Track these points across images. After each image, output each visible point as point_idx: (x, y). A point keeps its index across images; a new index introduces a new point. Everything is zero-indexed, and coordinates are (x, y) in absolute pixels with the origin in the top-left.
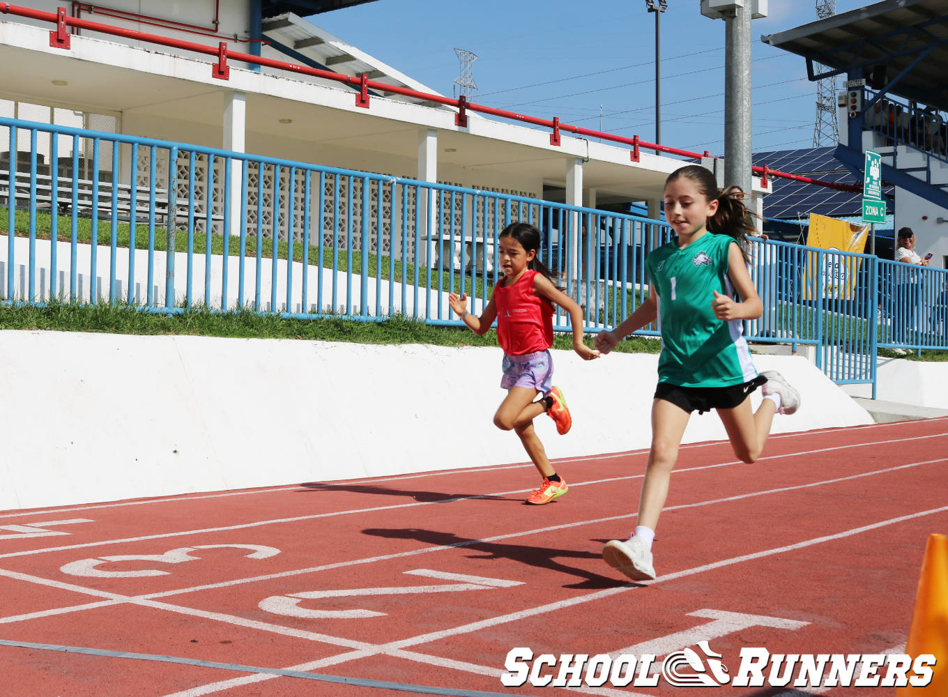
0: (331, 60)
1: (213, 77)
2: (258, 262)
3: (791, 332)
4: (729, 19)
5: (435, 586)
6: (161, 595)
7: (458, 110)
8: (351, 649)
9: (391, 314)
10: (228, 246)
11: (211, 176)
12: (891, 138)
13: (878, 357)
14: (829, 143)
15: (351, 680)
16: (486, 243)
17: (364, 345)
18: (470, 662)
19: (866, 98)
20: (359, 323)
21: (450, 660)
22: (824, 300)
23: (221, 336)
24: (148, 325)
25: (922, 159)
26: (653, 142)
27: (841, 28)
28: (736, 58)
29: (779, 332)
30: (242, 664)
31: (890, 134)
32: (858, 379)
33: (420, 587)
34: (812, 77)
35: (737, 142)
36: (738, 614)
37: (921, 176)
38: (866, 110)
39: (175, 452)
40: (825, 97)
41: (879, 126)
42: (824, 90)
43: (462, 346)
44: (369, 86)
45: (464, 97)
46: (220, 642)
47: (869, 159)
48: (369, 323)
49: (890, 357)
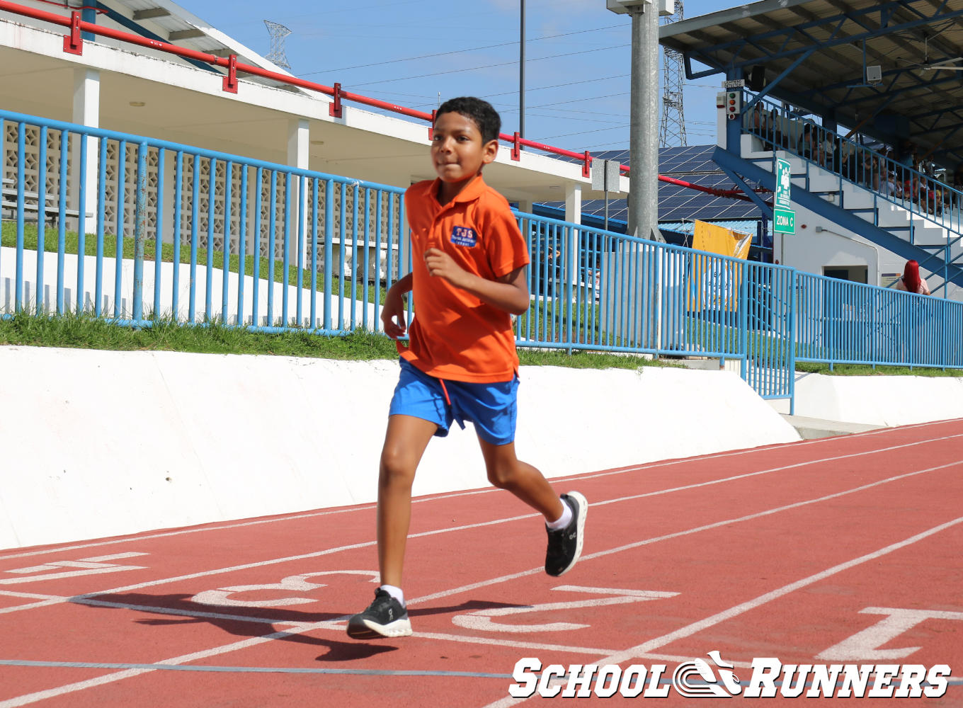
0: (175, 35)
1: (64, 51)
3: (698, 346)
4: (637, 15)
7: (332, 99)
9: (354, 328)
12: (770, 142)
13: (796, 372)
16: (379, 249)
17: (336, 361)
19: (745, 100)
20: (324, 336)
22: (704, 311)
24: (121, 339)
25: (801, 165)
27: (723, 25)
28: (643, 56)
29: (688, 345)
31: (769, 139)
32: (778, 394)
34: (690, 76)
35: (643, 145)
37: (801, 183)
38: (745, 112)
40: (672, 93)
41: (758, 130)
42: (671, 85)
45: (340, 85)
46: (471, 657)
47: (781, 168)
48: (333, 337)
49: (803, 371)
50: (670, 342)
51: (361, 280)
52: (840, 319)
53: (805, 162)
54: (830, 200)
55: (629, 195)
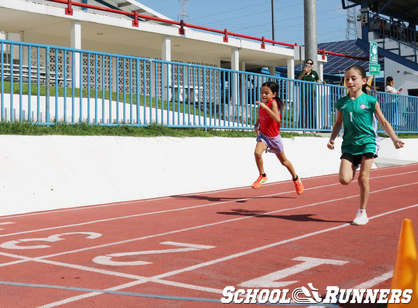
0: (120, 5)
1: (66, 14)
2: (88, 100)
5: (175, 249)
6: (47, 256)
7: (180, 27)
8: (136, 280)
9: (151, 123)
10: (74, 93)
11: (66, 60)
12: (382, 35)
14: (353, 38)
15: (136, 294)
16: (194, 89)
17: (139, 138)
18: (191, 284)
19: (370, 16)
20: (136, 127)
21: (182, 284)
23: (72, 135)
24: (38, 131)
25: (396, 44)
26: (271, 39)
30: (85, 288)
31: (381, 33)
33: (167, 250)
34: (344, 7)
35: (310, 38)
36: (315, 259)
37: (396, 52)
38: (370, 22)
39: (52, 190)
40: (350, 17)
41: (376, 30)
42: (350, 13)
43: (184, 137)
44: (139, 17)
45: (183, 21)
46: (75, 278)
47: (372, 45)
48: (141, 127)
49: (384, 137)
50: (326, 125)
51: (187, 103)
52: (411, 113)
53: (398, 43)
54: (410, 59)
55: (304, 61)
